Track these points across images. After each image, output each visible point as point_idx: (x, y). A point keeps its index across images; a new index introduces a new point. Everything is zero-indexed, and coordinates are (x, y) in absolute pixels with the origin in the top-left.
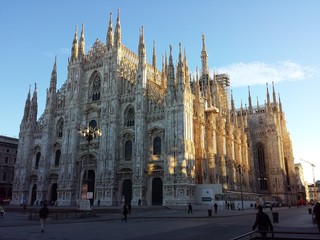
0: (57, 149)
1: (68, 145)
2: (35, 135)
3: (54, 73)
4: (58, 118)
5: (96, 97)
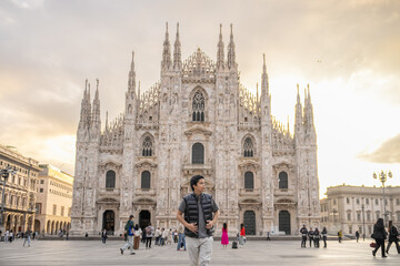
0: (143, 169)
1: (169, 167)
2: (102, 147)
3: (132, 74)
4: (142, 132)
5: (199, 117)
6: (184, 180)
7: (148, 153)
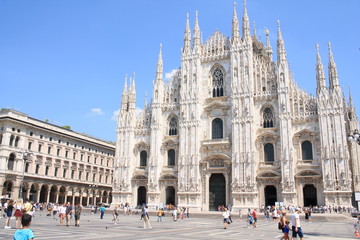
0: (169, 147)
4: (168, 114)
5: (218, 93)
6: (205, 155)
7: (174, 132)
